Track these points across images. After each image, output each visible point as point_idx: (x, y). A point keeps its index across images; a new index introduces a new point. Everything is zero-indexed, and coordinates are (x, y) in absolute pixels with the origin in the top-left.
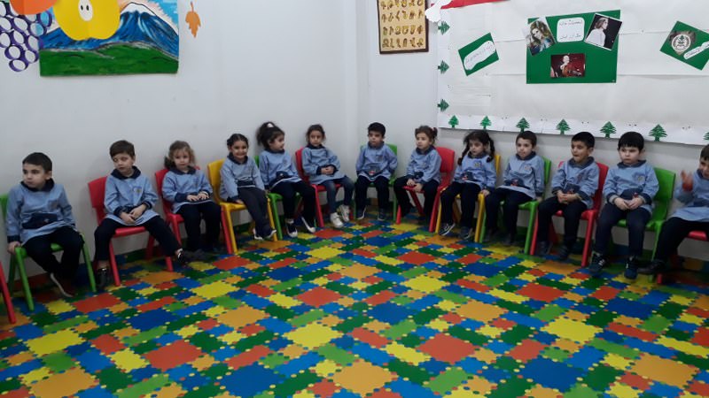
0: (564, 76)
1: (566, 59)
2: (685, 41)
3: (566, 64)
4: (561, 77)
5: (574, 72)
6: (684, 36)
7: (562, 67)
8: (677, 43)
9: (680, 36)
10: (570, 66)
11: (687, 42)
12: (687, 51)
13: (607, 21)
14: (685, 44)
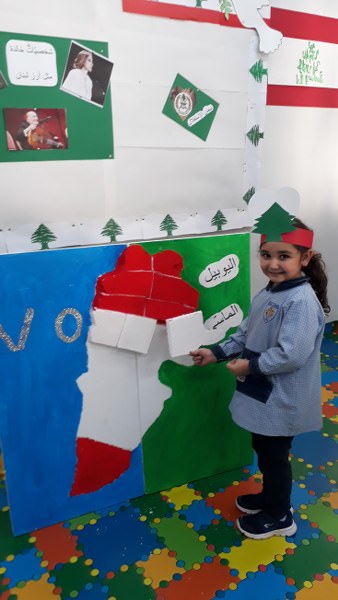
0: (31, 148)
1: (32, 117)
2: (187, 102)
3: (33, 126)
4: (27, 151)
5: (50, 141)
6: (187, 95)
7: (27, 132)
8: (180, 105)
9: (181, 94)
10: (41, 131)
11: (189, 103)
12: (190, 116)
13: (90, 57)
14: (187, 106)
